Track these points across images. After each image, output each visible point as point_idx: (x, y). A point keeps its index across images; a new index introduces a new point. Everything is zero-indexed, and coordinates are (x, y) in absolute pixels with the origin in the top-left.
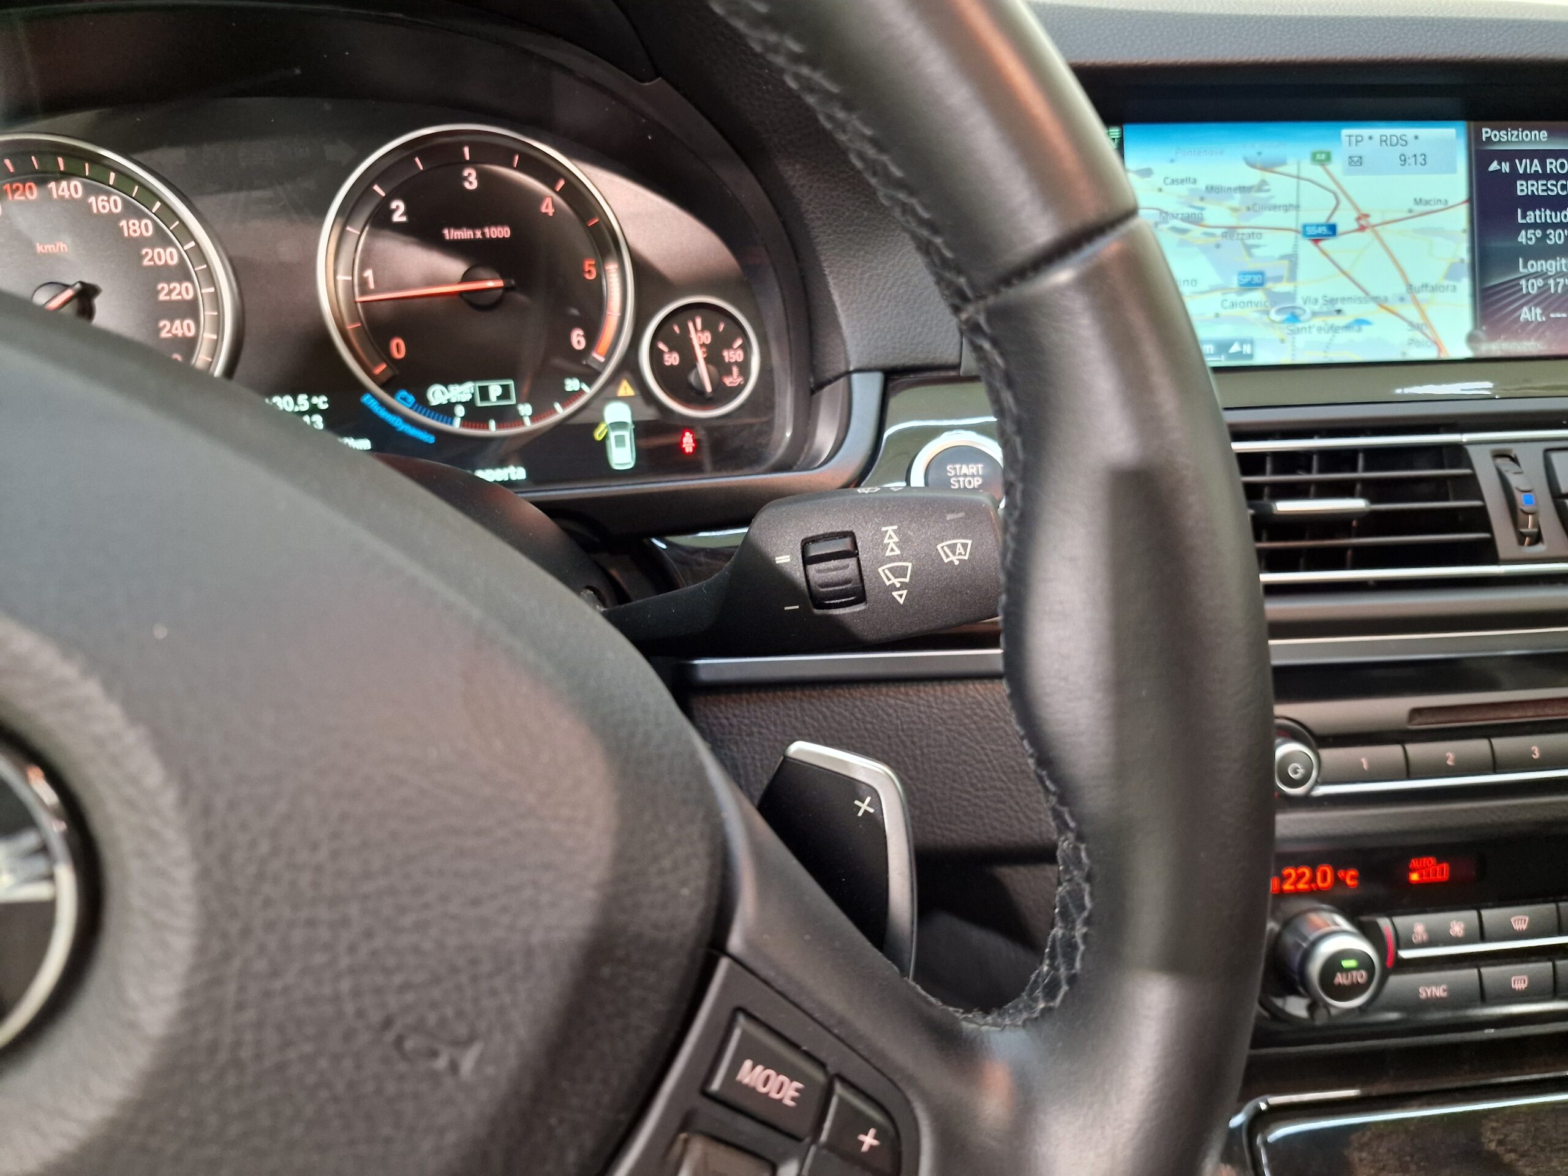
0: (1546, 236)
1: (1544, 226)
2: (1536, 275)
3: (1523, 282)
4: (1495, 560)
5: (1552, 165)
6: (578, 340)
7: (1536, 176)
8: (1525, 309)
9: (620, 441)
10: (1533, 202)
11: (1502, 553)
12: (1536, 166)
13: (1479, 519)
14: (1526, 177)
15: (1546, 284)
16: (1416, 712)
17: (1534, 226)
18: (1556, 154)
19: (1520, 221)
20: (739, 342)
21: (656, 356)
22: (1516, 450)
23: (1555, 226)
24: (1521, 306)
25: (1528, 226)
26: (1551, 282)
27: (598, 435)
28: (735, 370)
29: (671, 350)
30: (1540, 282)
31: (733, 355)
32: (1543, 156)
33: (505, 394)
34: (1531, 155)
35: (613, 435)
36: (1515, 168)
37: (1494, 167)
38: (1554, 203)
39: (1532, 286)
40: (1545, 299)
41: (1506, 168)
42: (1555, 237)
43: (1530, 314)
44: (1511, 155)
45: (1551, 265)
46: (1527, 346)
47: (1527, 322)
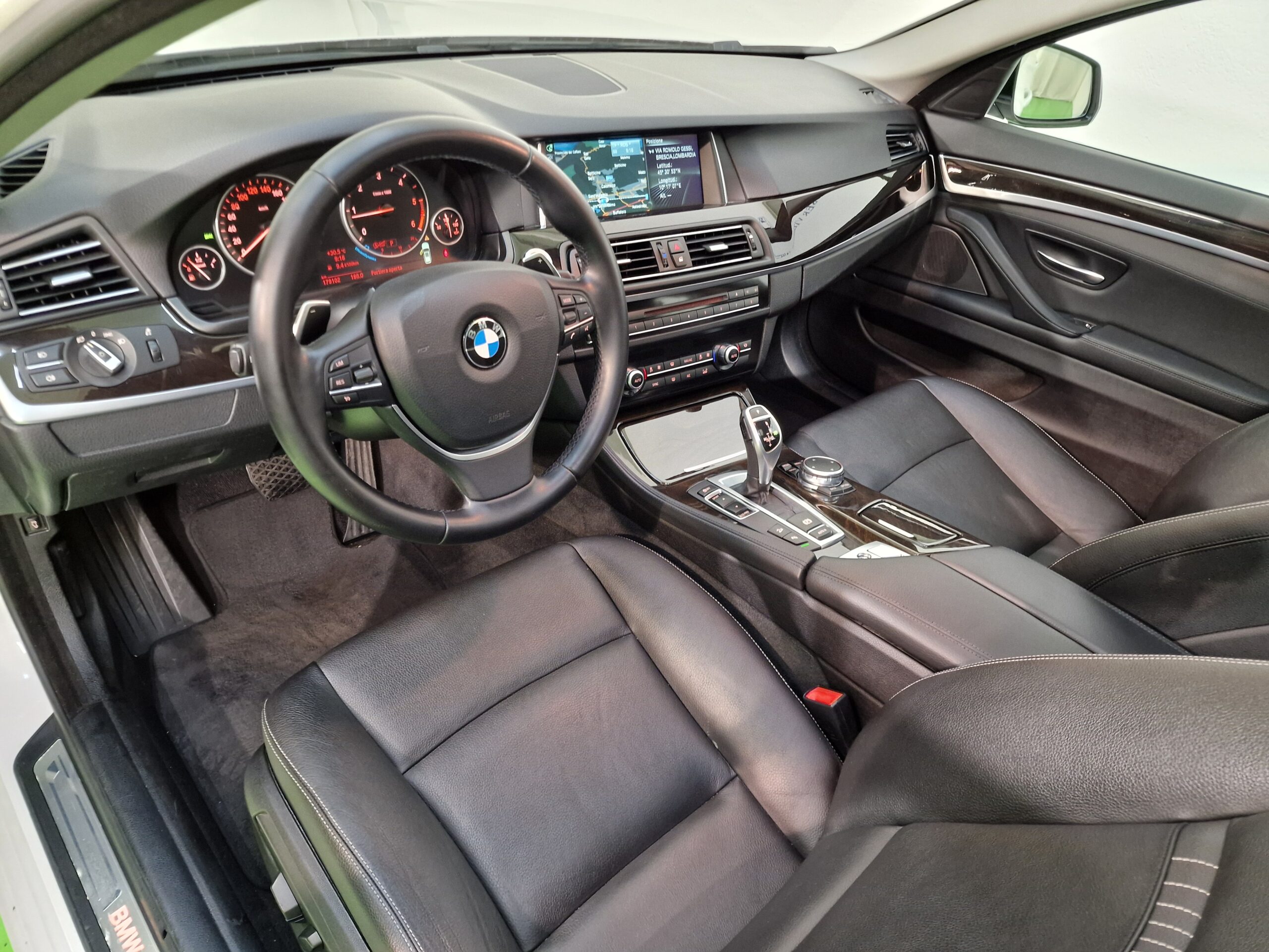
0: (664, 172)
1: (664, 169)
2: (663, 184)
3: (660, 186)
4: (659, 272)
5: (664, 150)
6: (413, 224)
7: (661, 154)
9: (427, 255)
10: (661, 162)
11: (660, 270)
12: (661, 151)
13: (654, 261)
14: (658, 154)
16: (646, 313)
17: (661, 169)
18: (665, 146)
19: (658, 168)
20: (457, 220)
21: (435, 226)
22: (661, 241)
24: (660, 194)
26: (667, 186)
27: (421, 253)
28: (457, 229)
29: (439, 225)
30: (664, 186)
31: (456, 225)
32: (662, 147)
33: (394, 243)
34: (659, 147)
35: (425, 253)
36: (655, 151)
37: (650, 152)
38: (666, 161)
39: (662, 187)
40: (666, 191)
41: (653, 151)
42: (667, 172)
43: (662, 196)
44: (654, 148)
45: (666, 181)
46: (664, 205)
47: (662, 198)
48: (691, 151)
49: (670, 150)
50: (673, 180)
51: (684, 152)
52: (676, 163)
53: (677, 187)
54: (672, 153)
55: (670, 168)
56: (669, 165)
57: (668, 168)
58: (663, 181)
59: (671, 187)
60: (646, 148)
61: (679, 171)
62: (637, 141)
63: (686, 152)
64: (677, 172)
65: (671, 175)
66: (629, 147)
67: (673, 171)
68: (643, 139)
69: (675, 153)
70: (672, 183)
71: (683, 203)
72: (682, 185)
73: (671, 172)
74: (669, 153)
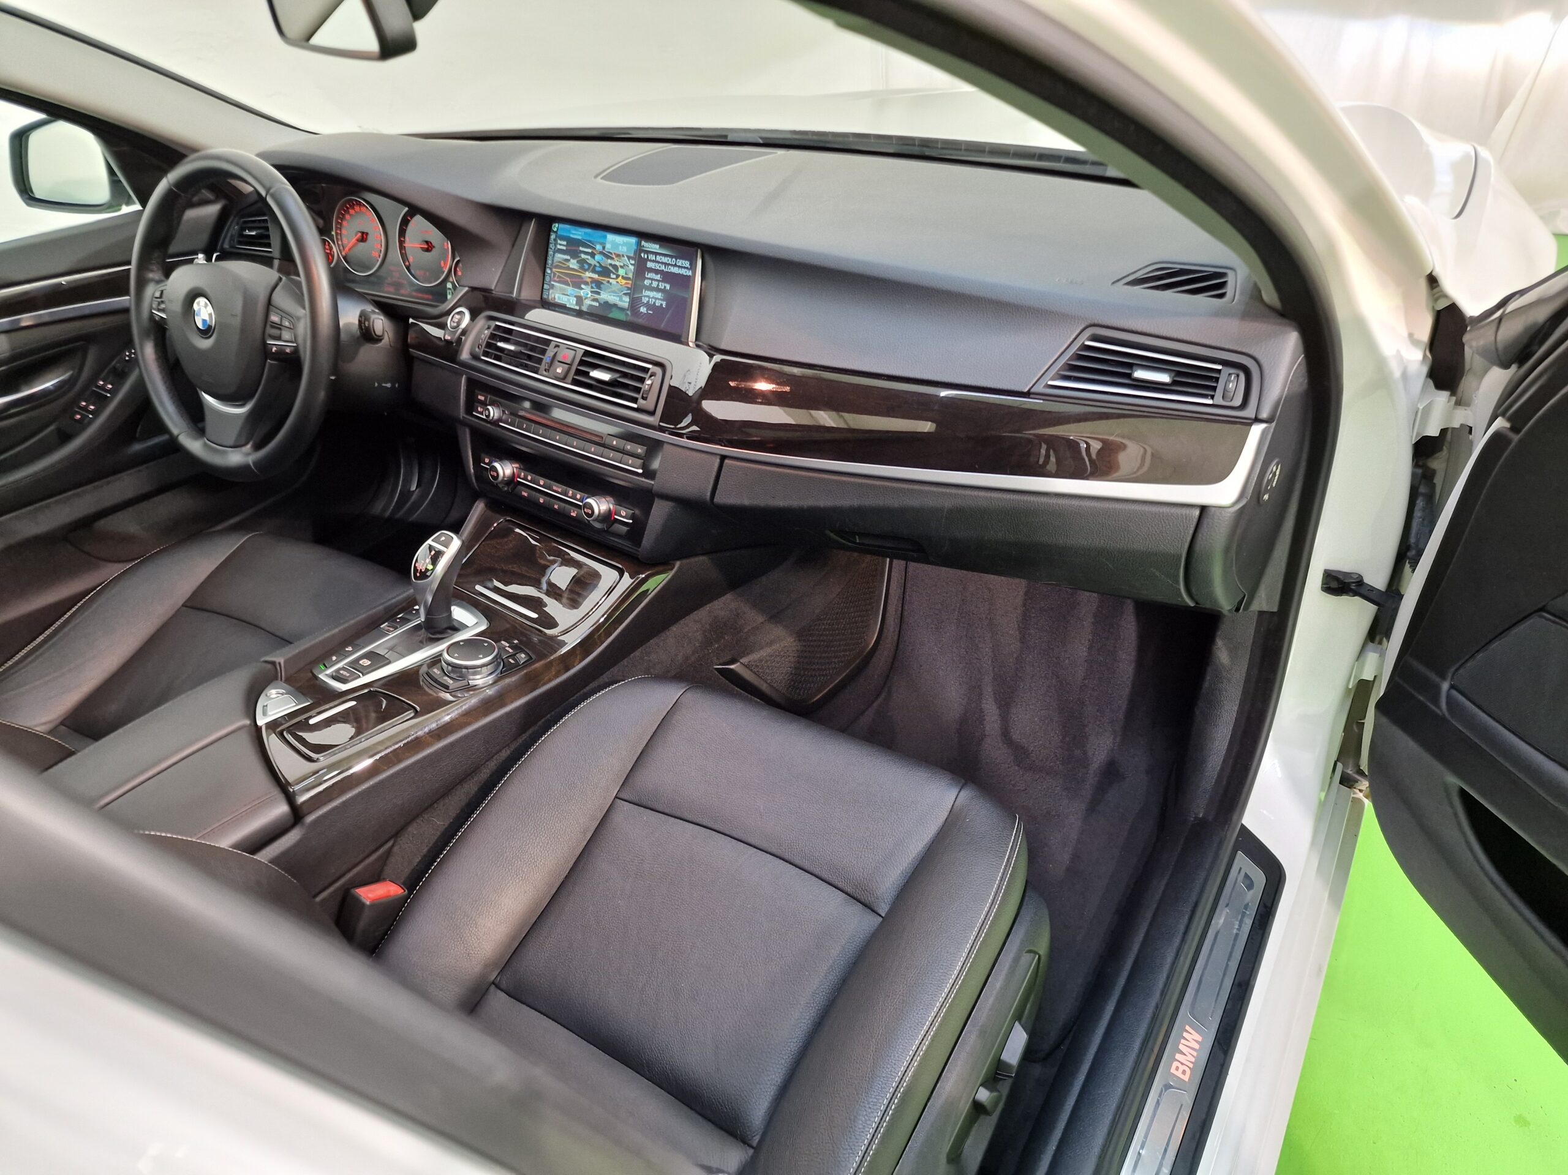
0: (652, 283)
1: (652, 279)
2: (647, 296)
3: (643, 298)
5: (658, 258)
7: (653, 261)
8: (642, 308)
10: (651, 270)
11: (540, 372)
12: (654, 258)
13: (540, 361)
14: (651, 261)
17: (649, 279)
18: (660, 254)
19: (646, 276)
23: (655, 280)
24: (640, 307)
25: (647, 278)
26: (650, 300)
30: (647, 299)
32: (656, 254)
34: (654, 253)
36: (648, 257)
37: (642, 255)
38: (657, 272)
39: (645, 300)
40: (647, 305)
41: (646, 257)
42: (655, 284)
43: (643, 310)
44: (648, 252)
45: (652, 294)
46: (640, 321)
47: (642, 312)
48: (687, 268)
49: (665, 260)
50: (659, 295)
51: (679, 267)
52: (667, 277)
53: (661, 305)
54: (666, 264)
55: (659, 281)
56: (658, 277)
57: (657, 280)
58: (648, 293)
59: (654, 303)
60: (640, 250)
61: (668, 287)
62: (633, 240)
63: (682, 267)
64: (665, 287)
65: (657, 290)
66: (624, 244)
67: (662, 286)
68: (640, 239)
69: (669, 264)
70: (656, 299)
71: (662, 326)
72: (667, 305)
73: (658, 285)
74: (662, 263)
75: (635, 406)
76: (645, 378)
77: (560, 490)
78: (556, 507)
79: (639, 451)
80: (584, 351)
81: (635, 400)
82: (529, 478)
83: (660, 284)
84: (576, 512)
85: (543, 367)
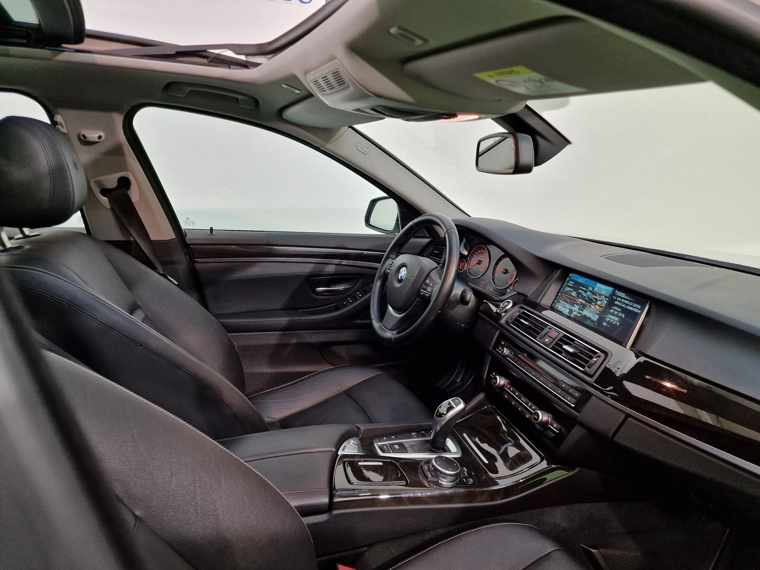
0: (615, 312)
1: (615, 310)
3: (607, 318)
5: (623, 300)
7: (619, 301)
8: (604, 323)
10: (616, 305)
11: (536, 339)
12: (620, 300)
13: (538, 333)
14: (618, 301)
15: (610, 320)
18: (624, 299)
19: (612, 308)
23: (617, 311)
24: (604, 322)
25: (613, 309)
26: (611, 320)
30: (609, 319)
32: (622, 298)
36: (617, 298)
37: (614, 297)
38: (619, 307)
39: (608, 319)
40: (608, 323)
41: (616, 298)
42: (616, 313)
43: (605, 324)
44: (618, 296)
45: (612, 317)
46: (601, 329)
47: (603, 325)
48: (639, 309)
49: (626, 302)
50: (617, 319)
51: (634, 307)
52: (624, 310)
53: (616, 324)
54: (626, 304)
55: (619, 312)
56: (619, 310)
57: (618, 311)
58: (610, 316)
59: (613, 322)
60: (613, 294)
61: (623, 316)
62: (611, 289)
63: (635, 308)
64: (622, 315)
65: (617, 316)
66: (605, 290)
67: (620, 314)
68: (615, 289)
69: (628, 305)
70: (615, 320)
71: (613, 335)
72: (619, 325)
73: (618, 314)
74: (624, 303)
75: (582, 369)
76: (594, 357)
77: (525, 401)
78: (520, 409)
79: (576, 394)
80: (564, 334)
81: (583, 367)
82: (511, 389)
83: (619, 313)
84: (529, 416)
85: (539, 336)
